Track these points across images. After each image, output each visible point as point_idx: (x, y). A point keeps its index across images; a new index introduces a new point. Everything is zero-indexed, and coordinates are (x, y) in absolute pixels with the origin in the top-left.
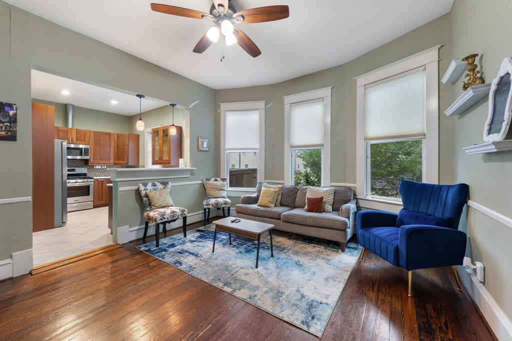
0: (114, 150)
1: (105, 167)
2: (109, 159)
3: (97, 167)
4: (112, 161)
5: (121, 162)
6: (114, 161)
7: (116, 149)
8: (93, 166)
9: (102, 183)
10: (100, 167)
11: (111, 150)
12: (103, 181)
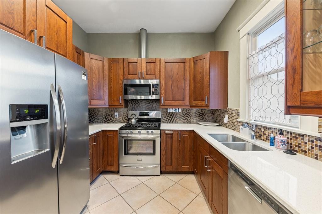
0: (190, 85)
1: (180, 110)
2: (184, 100)
3: (171, 111)
4: (187, 102)
5: (199, 103)
6: (190, 102)
7: (192, 82)
8: (166, 109)
9: (172, 138)
10: (174, 111)
11: (186, 86)
12: (172, 134)
